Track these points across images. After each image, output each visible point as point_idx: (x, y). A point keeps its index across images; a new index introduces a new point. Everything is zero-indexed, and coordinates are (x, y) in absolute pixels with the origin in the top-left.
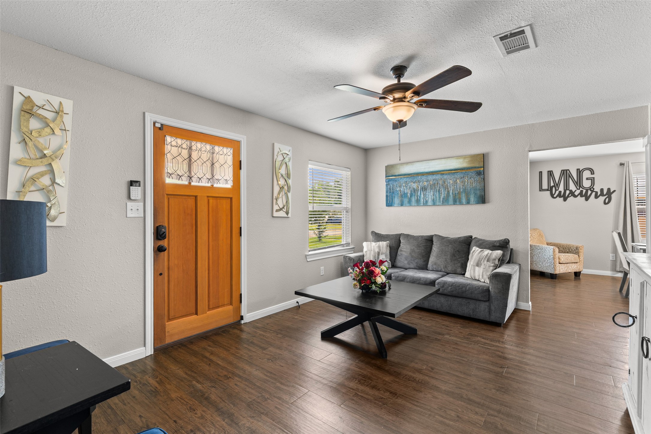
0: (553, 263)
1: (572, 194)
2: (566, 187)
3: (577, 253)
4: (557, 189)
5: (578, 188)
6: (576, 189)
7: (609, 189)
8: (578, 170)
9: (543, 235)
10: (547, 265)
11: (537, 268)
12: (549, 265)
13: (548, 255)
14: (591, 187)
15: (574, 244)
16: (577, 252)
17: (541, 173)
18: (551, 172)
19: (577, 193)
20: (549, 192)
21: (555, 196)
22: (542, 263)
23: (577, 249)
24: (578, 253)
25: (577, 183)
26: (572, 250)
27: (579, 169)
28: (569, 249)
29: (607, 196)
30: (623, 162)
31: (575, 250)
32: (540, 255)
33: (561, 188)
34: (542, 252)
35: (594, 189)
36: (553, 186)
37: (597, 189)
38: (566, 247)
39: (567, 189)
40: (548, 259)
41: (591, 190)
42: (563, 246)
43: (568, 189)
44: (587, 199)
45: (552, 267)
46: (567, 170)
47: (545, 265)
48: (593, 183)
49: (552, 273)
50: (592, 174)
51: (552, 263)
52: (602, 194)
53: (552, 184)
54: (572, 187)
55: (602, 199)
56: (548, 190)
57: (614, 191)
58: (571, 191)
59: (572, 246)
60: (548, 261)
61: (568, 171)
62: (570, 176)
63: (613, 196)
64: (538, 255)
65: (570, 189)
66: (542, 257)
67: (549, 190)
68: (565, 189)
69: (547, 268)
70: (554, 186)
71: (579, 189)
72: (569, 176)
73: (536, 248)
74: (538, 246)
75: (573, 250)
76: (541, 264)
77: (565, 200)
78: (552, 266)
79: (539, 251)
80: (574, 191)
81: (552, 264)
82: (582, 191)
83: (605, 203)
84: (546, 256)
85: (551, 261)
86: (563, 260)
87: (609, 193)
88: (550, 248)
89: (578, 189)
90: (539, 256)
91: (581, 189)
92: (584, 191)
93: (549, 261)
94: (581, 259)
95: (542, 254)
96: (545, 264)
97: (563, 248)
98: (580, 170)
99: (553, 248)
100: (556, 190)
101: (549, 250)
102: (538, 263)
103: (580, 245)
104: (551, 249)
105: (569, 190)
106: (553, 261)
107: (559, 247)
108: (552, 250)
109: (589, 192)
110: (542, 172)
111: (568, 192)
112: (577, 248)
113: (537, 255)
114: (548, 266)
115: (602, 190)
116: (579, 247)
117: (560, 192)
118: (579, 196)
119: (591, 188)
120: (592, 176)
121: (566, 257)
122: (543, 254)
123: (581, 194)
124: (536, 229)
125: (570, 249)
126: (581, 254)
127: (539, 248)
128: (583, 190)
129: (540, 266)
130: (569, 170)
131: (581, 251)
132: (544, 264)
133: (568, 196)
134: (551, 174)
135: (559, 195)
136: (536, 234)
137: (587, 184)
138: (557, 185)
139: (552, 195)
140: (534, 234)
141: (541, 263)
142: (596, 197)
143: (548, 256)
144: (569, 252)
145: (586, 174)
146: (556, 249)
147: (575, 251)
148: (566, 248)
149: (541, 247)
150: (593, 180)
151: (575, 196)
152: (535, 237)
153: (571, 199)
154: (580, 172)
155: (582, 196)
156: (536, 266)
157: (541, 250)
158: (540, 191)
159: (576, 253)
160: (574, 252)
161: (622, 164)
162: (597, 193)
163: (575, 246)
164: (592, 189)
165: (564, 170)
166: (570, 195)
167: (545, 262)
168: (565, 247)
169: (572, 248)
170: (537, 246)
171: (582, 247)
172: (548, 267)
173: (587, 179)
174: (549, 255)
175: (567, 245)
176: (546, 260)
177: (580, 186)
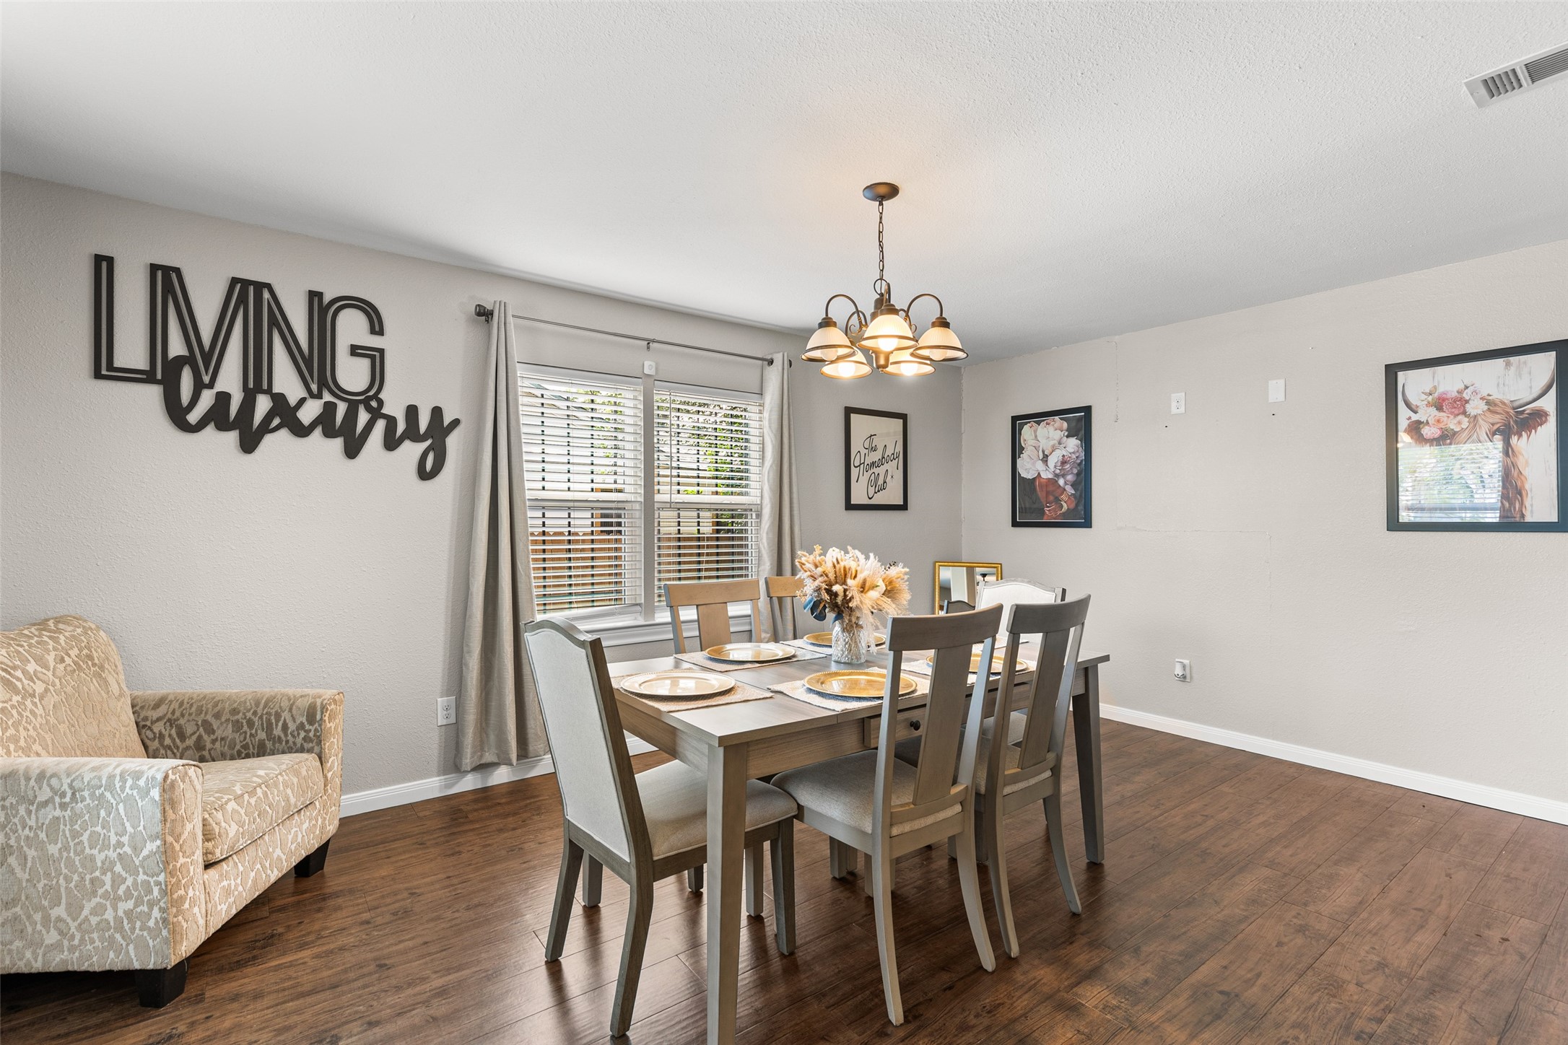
0: (164, 893)
1: (285, 414)
2: (257, 379)
3: (311, 741)
4: (206, 379)
5: (314, 387)
6: (303, 394)
7: (437, 412)
8: (316, 299)
9: (115, 657)
10: (109, 915)
11: (28, 954)
12: (128, 913)
13: (125, 839)
14: (371, 393)
15: (299, 692)
16: (311, 734)
17: (103, 267)
18: (174, 276)
19: (309, 412)
20: (153, 394)
21: (193, 417)
22: (69, 905)
23: (311, 717)
24: (319, 743)
25: (308, 362)
26: (285, 727)
27: (320, 295)
28: (269, 724)
29: (429, 442)
30: (489, 307)
31: (301, 726)
32: (53, 849)
33: (230, 379)
34: (75, 817)
35: (381, 403)
36: (180, 362)
37: (394, 405)
38: (255, 713)
39: (258, 389)
40: (118, 868)
41: (369, 409)
42: (234, 711)
43: (265, 387)
44: (352, 450)
45: (151, 923)
46: (260, 286)
47: (94, 920)
48: (378, 375)
49: (151, 967)
50: (373, 332)
51: (150, 892)
52: (412, 433)
53: (177, 347)
54: (287, 381)
55: (411, 451)
56: (147, 377)
57: (456, 422)
58: (279, 400)
59: (285, 704)
60: (118, 880)
61: (266, 295)
62: (279, 321)
63: (454, 442)
64: (41, 847)
65: (276, 390)
66: (70, 863)
67: (159, 376)
68: (251, 385)
69: (112, 938)
70: (189, 360)
71: (319, 396)
72: (273, 323)
73: (23, 799)
74: (41, 776)
75: (292, 726)
76: (59, 919)
77: (249, 444)
78: (156, 913)
79: (53, 812)
80: (293, 401)
81: (151, 905)
82: (330, 409)
83: (424, 475)
84: (106, 846)
85: (142, 877)
86: (233, 830)
87: (439, 429)
88: (142, 783)
89: (312, 396)
90: (46, 859)
91: (327, 397)
92: (342, 408)
93: (129, 882)
94: (329, 775)
95: (76, 835)
96: (94, 912)
97: (237, 726)
98: (327, 299)
99: (160, 777)
100: (199, 387)
101: (128, 801)
102: (38, 917)
103: (328, 693)
104: (145, 793)
105: (269, 391)
106: (161, 878)
107: (213, 721)
108: (155, 793)
109: (363, 417)
110: (110, 261)
111: (263, 405)
112: (313, 715)
113: (31, 853)
114: (119, 921)
115: (412, 412)
116: (324, 708)
117: (223, 398)
118: (318, 431)
119: (371, 398)
120: (375, 342)
121: (253, 801)
122: (85, 837)
123: (325, 422)
124: (58, 620)
125: (277, 722)
126: (333, 745)
127: (44, 794)
128: (335, 405)
129: (52, 937)
130: (269, 286)
131: (332, 725)
132: (86, 912)
133: (265, 428)
134: (168, 289)
135: (218, 417)
136: (51, 658)
137: (352, 374)
138: (207, 357)
139: (177, 414)
140: (32, 667)
141: (60, 911)
142: (391, 443)
143: (120, 844)
144: (269, 745)
145: (351, 328)
146: (184, 777)
147: (303, 734)
148: (250, 724)
149: (66, 781)
150: (376, 359)
151: (301, 431)
152: (39, 687)
153: (278, 442)
154: (324, 310)
155: (329, 433)
156: (18, 944)
157: (63, 806)
158: (98, 375)
159: (306, 746)
160: (299, 741)
161: (484, 314)
162: (391, 421)
163: (303, 704)
164: (374, 404)
165: (246, 283)
166: (276, 421)
167: (94, 893)
168: (249, 715)
169: (286, 715)
170: (36, 772)
171: (335, 701)
172: (119, 928)
173: (355, 351)
174: (132, 837)
175: (257, 704)
176: (108, 878)
177: (323, 384)
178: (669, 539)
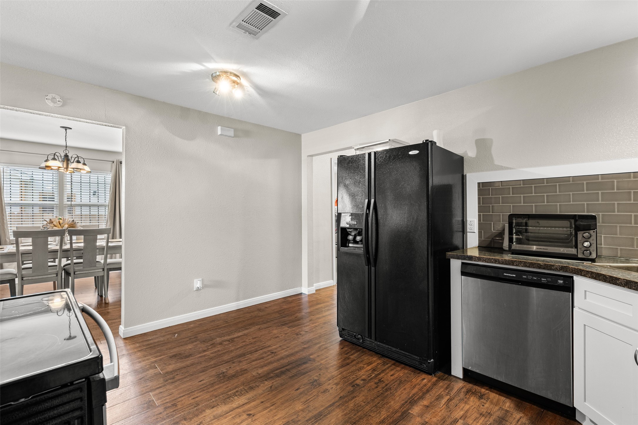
178: (78, 216)
